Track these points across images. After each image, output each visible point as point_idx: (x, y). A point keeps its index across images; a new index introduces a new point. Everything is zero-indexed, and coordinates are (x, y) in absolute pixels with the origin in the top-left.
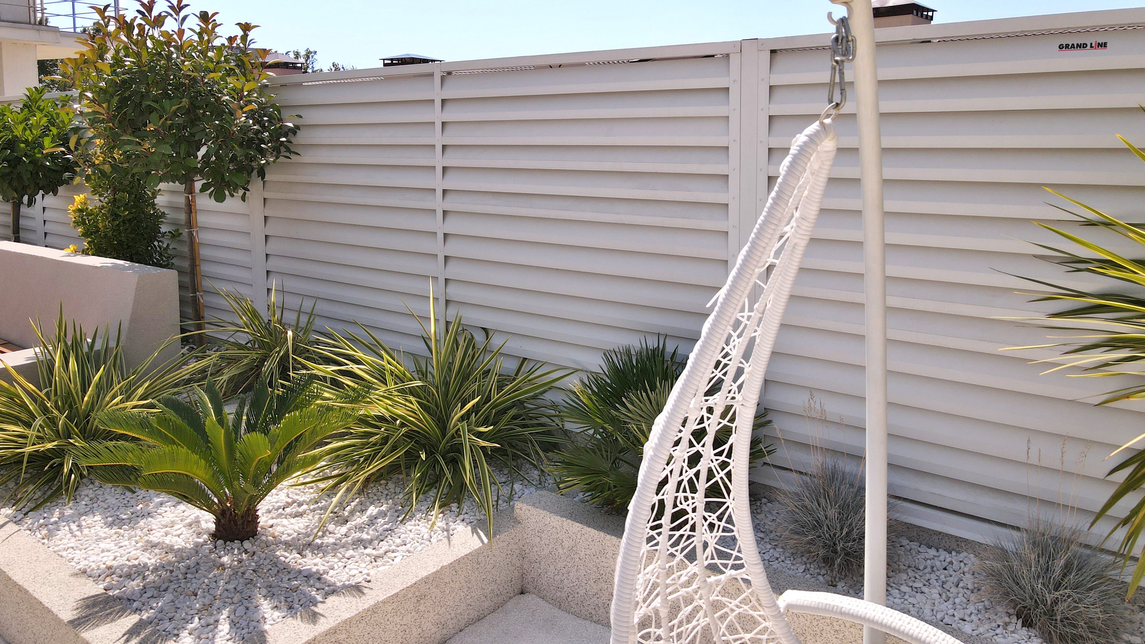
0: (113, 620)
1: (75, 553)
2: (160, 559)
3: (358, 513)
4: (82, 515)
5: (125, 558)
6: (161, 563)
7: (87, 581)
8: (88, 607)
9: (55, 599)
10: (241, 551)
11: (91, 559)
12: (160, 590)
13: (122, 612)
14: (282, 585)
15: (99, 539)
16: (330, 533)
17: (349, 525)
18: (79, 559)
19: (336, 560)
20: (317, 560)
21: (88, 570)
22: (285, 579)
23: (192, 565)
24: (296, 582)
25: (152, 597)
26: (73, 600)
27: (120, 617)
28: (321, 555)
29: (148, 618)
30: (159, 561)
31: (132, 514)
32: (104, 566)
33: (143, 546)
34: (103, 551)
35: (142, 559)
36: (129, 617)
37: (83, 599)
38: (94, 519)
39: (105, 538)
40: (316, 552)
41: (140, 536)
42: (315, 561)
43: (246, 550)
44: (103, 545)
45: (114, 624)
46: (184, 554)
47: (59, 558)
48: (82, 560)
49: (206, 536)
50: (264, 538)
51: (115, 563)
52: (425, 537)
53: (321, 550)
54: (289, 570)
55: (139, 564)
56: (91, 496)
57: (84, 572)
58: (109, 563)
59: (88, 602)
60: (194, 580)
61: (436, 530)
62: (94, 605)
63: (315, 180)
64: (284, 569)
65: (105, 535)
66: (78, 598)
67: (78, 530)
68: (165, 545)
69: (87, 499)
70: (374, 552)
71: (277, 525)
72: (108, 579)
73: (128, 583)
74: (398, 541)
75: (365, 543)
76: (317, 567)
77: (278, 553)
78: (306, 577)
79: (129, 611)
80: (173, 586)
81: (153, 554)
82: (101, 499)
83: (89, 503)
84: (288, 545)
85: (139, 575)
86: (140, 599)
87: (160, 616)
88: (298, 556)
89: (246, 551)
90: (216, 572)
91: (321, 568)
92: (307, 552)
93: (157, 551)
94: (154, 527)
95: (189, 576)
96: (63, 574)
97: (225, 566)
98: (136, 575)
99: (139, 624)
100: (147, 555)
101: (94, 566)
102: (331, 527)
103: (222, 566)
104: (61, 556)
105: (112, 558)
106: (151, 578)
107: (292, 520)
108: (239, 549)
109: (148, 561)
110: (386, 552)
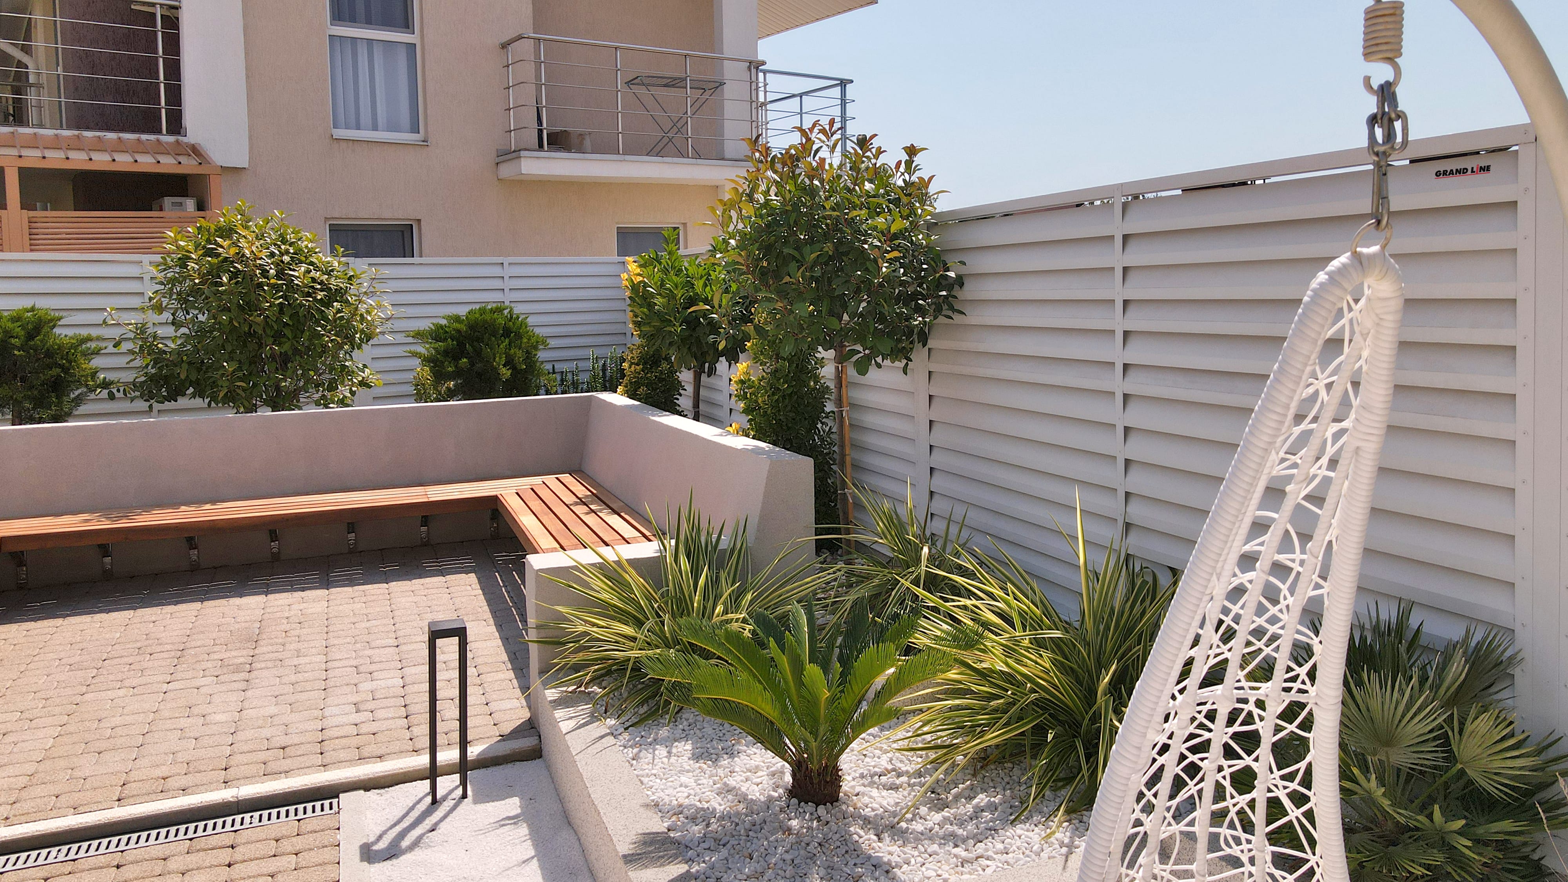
0: (662, 865)
1: (655, 782)
2: (730, 808)
3: (963, 800)
4: (676, 741)
5: (697, 798)
6: (729, 812)
7: (655, 815)
8: (645, 843)
9: (620, 827)
10: (814, 817)
11: (667, 792)
12: (719, 843)
13: (672, 859)
14: (845, 869)
15: (682, 771)
16: (921, 818)
17: (946, 813)
18: (657, 789)
19: (916, 853)
20: (895, 849)
21: (661, 804)
22: (851, 863)
23: (758, 822)
24: (860, 870)
25: (709, 849)
26: (634, 833)
27: (669, 863)
28: (901, 842)
29: (698, 871)
30: (728, 809)
31: (723, 750)
32: (676, 802)
33: (718, 788)
34: (681, 786)
35: (712, 803)
36: (678, 866)
37: (644, 834)
38: (685, 748)
39: (688, 771)
40: (896, 838)
41: (720, 776)
42: (890, 849)
43: (819, 817)
44: (684, 779)
45: (661, 869)
46: (755, 807)
47: (639, 783)
48: (659, 790)
49: (781, 791)
50: (844, 807)
51: (687, 802)
52: (1034, 848)
53: (902, 837)
54: (859, 853)
55: (708, 808)
56: (690, 721)
57: (657, 805)
58: (681, 800)
59: (647, 838)
60: (755, 840)
61: (1052, 843)
62: (651, 843)
63: (982, 348)
64: (855, 850)
65: (689, 767)
66: (640, 832)
67: (666, 757)
68: (739, 792)
69: (685, 723)
70: (964, 854)
71: (864, 794)
72: (674, 818)
73: (691, 827)
74: (1000, 846)
75: (957, 840)
76: (889, 857)
77: (852, 829)
78: (874, 866)
79: (680, 859)
80: (733, 842)
81: (725, 799)
82: (698, 727)
83: (686, 728)
84: (867, 822)
85: (704, 821)
86: (696, 849)
87: (709, 872)
88: (875, 838)
89: (819, 819)
90: (780, 835)
91: (895, 859)
92: (886, 836)
93: (730, 797)
94: (737, 769)
95: (751, 833)
96: (635, 802)
97: (792, 832)
98: (701, 820)
99: (684, 876)
100: (719, 799)
101: (667, 799)
102: (923, 810)
103: (789, 829)
104: (642, 783)
105: (686, 794)
106: (713, 827)
107: (885, 793)
108: (811, 814)
109: (717, 807)
110: (977, 858)
